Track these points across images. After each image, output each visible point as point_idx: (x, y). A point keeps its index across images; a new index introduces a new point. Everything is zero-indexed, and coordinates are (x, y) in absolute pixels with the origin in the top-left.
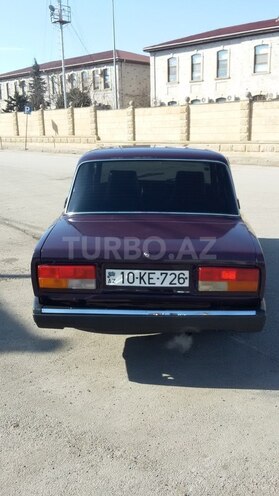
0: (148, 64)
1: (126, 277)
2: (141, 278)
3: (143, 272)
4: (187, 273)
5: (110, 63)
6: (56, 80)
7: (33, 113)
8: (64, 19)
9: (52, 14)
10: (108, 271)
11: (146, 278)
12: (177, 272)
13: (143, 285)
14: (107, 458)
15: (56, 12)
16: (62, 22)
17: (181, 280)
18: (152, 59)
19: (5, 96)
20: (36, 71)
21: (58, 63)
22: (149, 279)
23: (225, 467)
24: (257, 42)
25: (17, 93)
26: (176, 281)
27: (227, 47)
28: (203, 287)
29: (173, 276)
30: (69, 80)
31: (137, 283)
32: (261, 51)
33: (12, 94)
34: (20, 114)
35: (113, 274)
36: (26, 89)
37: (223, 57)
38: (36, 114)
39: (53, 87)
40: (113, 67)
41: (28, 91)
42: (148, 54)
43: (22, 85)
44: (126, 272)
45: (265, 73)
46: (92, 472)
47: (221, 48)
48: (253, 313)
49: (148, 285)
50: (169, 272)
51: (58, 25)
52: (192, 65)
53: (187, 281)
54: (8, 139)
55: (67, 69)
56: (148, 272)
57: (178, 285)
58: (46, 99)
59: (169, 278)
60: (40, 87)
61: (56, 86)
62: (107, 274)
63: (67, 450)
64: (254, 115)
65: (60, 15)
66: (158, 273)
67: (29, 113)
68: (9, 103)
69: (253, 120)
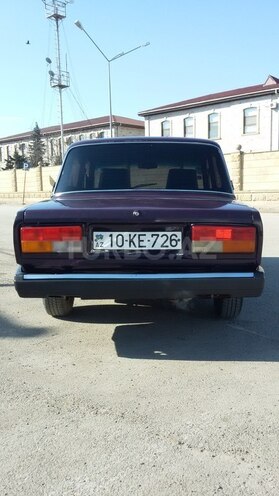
0: (143, 128)
1: (114, 240)
2: (131, 241)
3: (133, 234)
4: (179, 234)
5: (106, 126)
6: (55, 142)
7: (31, 170)
8: (63, 83)
9: (52, 79)
10: (95, 233)
11: (136, 240)
12: (169, 234)
13: (133, 248)
14: (90, 415)
15: (55, 77)
16: (61, 87)
17: (174, 243)
18: (146, 122)
19: (5, 156)
20: (37, 134)
21: (58, 128)
22: (140, 241)
23: (225, 420)
24: (246, 105)
25: (16, 153)
26: (168, 243)
27: (217, 111)
28: (197, 247)
29: (165, 238)
30: (67, 143)
31: (126, 247)
32: (250, 113)
33: (12, 154)
34: (19, 171)
35: (101, 237)
36: (26, 151)
37: (214, 119)
38: (34, 171)
39: (52, 149)
40: (109, 131)
41: (27, 153)
42: (142, 119)
43: (22, 147)
44: (115, 234)
45: (253, 133)
46: (72, 426)
47: (211, 111)
48: (251, 275)
49: (138, 248)
50: (161, 233)
51: (58, 89)
52: (185, 127)
53: (180, 243)
54: (7, 195)
55: (66, 133)
56: (138, 233)
57: (170, 248)
58: (45, 159)
59: (161, 240)
60: (39, 149)
61: (55, 148)
62: (95, 238)
63: (45, 409)
64: (245, 166)
65: (59, 80)
66: (149, 234)
67: (27, 169)
68: (9, 162)
69: (245, 171)
